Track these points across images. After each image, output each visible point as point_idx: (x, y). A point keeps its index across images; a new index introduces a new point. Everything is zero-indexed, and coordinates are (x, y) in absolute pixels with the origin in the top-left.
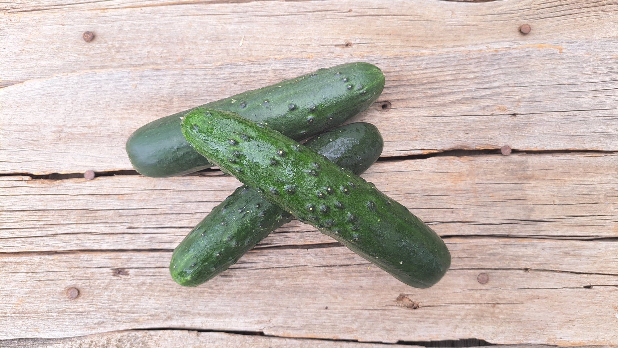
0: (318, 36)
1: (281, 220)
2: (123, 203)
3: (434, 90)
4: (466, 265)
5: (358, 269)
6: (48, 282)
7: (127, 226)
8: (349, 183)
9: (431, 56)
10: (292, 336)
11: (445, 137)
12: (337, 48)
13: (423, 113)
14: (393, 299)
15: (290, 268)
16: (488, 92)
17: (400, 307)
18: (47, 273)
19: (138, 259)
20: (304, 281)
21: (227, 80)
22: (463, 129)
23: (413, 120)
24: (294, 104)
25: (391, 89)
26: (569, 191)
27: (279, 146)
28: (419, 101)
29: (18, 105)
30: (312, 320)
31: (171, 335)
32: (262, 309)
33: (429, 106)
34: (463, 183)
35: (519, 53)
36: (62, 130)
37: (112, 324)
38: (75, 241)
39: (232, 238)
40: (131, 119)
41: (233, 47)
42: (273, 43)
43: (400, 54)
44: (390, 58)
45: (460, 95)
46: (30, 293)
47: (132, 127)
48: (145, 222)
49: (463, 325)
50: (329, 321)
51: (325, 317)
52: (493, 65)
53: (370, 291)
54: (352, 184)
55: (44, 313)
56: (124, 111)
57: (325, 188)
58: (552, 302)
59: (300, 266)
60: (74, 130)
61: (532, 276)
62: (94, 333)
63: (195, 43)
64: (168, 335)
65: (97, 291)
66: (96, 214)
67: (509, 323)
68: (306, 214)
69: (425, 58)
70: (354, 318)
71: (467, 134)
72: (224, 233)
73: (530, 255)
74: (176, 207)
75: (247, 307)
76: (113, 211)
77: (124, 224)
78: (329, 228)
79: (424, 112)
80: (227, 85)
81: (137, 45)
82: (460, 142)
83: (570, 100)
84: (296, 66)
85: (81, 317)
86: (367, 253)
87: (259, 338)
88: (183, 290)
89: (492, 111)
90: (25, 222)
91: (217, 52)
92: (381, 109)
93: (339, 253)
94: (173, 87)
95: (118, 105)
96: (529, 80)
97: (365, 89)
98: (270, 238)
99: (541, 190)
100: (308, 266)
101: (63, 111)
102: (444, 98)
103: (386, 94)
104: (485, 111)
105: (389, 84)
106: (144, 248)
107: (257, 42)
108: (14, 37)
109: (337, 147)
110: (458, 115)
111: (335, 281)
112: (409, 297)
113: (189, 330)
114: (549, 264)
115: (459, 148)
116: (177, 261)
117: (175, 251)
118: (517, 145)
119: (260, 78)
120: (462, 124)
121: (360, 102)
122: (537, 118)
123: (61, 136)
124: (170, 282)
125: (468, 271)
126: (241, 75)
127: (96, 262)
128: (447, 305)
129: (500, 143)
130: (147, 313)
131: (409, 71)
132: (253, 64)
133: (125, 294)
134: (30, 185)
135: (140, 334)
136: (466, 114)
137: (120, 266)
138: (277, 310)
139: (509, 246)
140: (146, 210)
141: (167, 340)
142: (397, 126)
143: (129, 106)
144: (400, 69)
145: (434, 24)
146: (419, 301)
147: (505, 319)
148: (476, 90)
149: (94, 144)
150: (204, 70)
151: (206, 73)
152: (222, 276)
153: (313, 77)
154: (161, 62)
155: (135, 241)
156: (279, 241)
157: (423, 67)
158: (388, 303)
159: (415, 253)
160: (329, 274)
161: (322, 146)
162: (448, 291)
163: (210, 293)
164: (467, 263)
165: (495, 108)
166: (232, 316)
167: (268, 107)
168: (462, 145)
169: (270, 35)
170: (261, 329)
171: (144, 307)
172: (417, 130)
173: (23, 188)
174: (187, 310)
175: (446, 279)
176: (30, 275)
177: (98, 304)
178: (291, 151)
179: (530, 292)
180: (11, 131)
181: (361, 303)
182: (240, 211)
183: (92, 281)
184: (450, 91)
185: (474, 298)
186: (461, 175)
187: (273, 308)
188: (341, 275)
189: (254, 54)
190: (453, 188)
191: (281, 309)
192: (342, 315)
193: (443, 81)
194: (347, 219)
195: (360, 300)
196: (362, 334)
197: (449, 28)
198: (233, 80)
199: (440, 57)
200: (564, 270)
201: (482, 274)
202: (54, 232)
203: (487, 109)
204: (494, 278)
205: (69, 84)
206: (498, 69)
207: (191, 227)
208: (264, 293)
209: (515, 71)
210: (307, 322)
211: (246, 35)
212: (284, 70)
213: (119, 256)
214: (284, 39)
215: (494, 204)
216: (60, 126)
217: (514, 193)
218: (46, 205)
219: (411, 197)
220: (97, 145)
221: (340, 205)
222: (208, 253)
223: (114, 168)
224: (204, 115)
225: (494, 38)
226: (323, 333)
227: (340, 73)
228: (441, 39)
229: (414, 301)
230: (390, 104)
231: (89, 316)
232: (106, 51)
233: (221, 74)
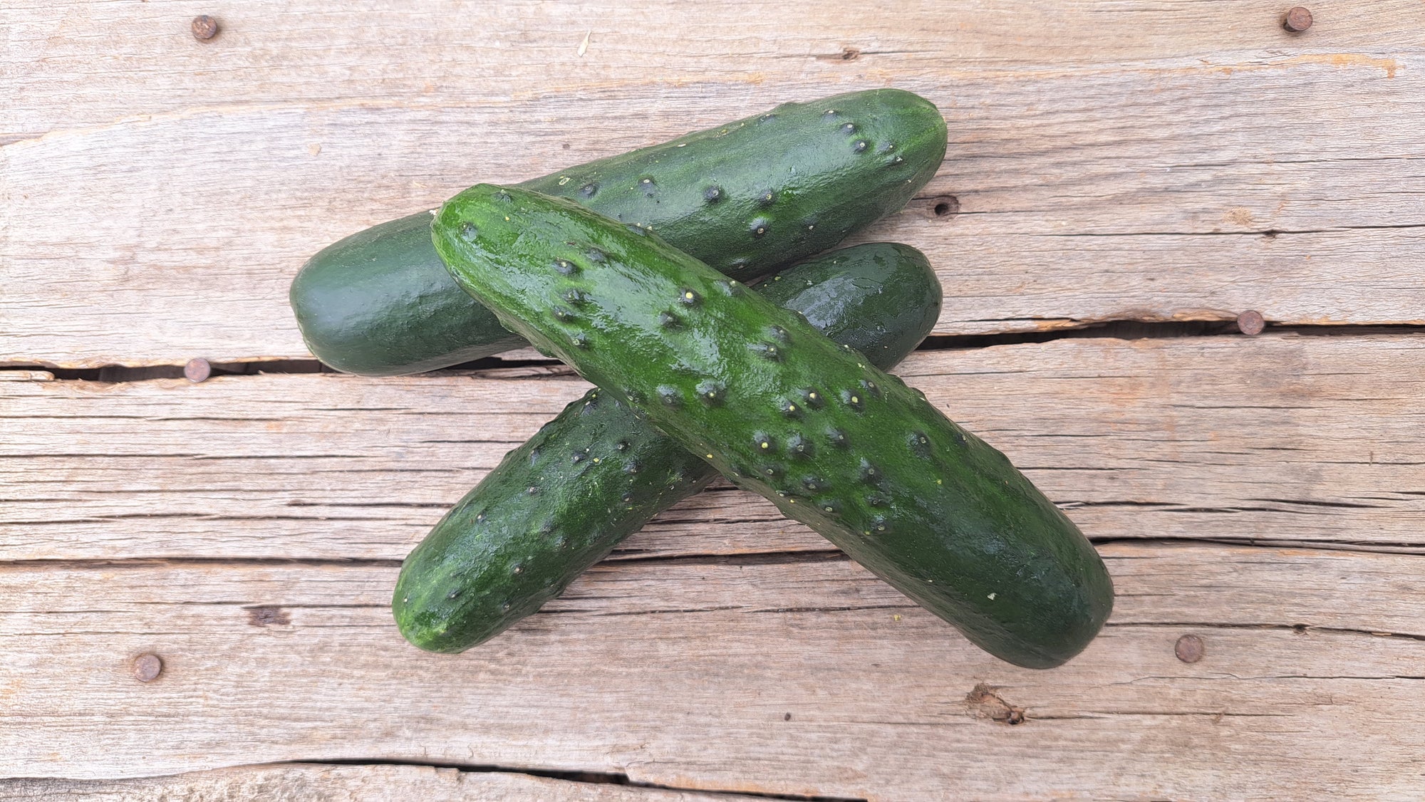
0: (775, 34)
1: (678, 486)
2: (281, 441)
3: (1068, 168)
4: (1146, 614)
5: (869, 619)
6: (87, 638)
7: (289, 500)
8: (863, 383)
9: (1062, 82)
10: (699, 787)
11: (1094, 288)
12: (822, 63)
13: (1041, 226)
14: (959, 699)
15: (696, 613)
16: (1206, 175)
17: (975, 717)
18: (85, 615)
19: (314, 584)
20: (731, 648)
21: (547, 138)
22: (1141, 268)
23: (1014, 242)
24: (717, 188)
25: (960, 165)
26: (1410, 429)
27: (684, 283)
28: (1031, 196)
29: (27, 192)
30: (752, 748)
31: (391, 779)
32: (622, 717)
33: (1055, 208)
34: (1139, 403)
35: (1285, 77)
36: (132, 258)
37: (244, 747)
38: (155, 535)
39: (554, 528)
40: (304, 231)
41: (562, 59)
42: (661, 49)
43: (985, 74)
44: (958, 86)
45: (1135, 182)
46: (40, 664)
47: (308, 250)
48: (332, 490)
49: (1138, 766)
50: (794, 751)
51: (784, 741)
52: (1216, 106)
53: (902, 676)
54: (872, 386)
55: (75, 714)
56: (289, 212)
57: (802, 393)
58: (1367, 713)
59: (721, 608)
60: (163, 257)
61: (1315, 644)
62: (197, 769)
63: (468, 48)
64: (384, 778)
65: (209, 664)
66: (213, 469)
67: (1256, 763)
68: (751, 460)
69: (1047, 87)
70: (858, 744)
71: (1152, 280)
72: (534, 514)
73: (1309, 592)
74: (412, 453)
75: (586, 709)
76: (254, 460)
77: (280, 494)
78: (809, 498)
79: (1044, 223)
80: (546, 150)
81: (324, 50)
82: (1134, 300)
83: (1415, 196)
84: (721, 103)
85: (165, 727)
86: (905, 567)
87: (615, 791)
88: (424, 664)
89: (1214, 223)
90: (34, 486)
91: (521, 70)
92: (932, 214)
93: (821, 578)
94: (412, 153)
95: (274, 196)
96: (1311, 147)
97: (900, 152)
98: (645, 536)
99: (1339, 426)
100: (741, 610)
101: (137, 211)
102: (1093, 187)
103: (946, 176)
104: (1198, 224)
105: (955, 153)
106: (329, 555)
107: (620, 46)
108: (23, 28)
109: (825, 299)
110: (1129, 232)
111: (809, 648)
112: (999, 693)
113: (438, 765)
114: (1360, 615)
115: (1130, 315)
116: (413, 584)
117: (404, 565)
118: (1278, 310)
119: (629, 133)
120: (1138, 255)
121: (885, 187)
122: (1330, 242)
123: (130, 273)
124: (392, 643)
125: (1152, 629)
126: (582, 125)
127: (207, 589)
128: (1096, 715)
129: (1235, 302)
130: (332, 721)
131: (1004, 119)
132: (614, 98)
133: (280, 672)
134: (48, 392)
135: (313, 773)
136: (1148, 229)
137: (267, 600)
138: (663, 721)
139: (1258, 567)
140: (335, 459)
141: (381, 790)
142: (972, 257)
143: (301, 199)
144: (983, 114)
145: (1066, 6)
146: (1025, 703)
147: (1245, 754)
148: (1176, 168)
149: (211, 293)
150: (488, 110)
151: (494, 118)
152: (523, 630)
153: (768, 123)
154: (383, 93)
155: (308, 536)
156: (669, 545)
157: (1041, 108)
158: (945, 708)
159: (1029, 573)
160: (795, 630)
161: (787, 299)
162: (1101, 681)
163: (492, 672)
164: (1148, 609)
165: (1222, 216)
166: (547, 731)
167: (651, 196)
168: (1140, 308)
169: (654, 29)
170: (620, 768)
171: (325, 705)
172: (1024, 267)
173: (30, 400)
174: (436, 715)
175: (1096, 649)
176: (42, 618)
177: (210, 694)
178: (716, 295)
179: (1309, 687)
180: (8, 259)
181: (876, 705)
182: (577, 458)
183: (195, 638)
184: (1110, 170)
185: (1165, 699)
186: (1134, 382)
187: (651, 715)
188: (825, 635)
189: (613, 77)
190: (1115, 417)
191: (673, 718)
192: (829, 735)
193: (1092, 145)
194: (856, 476)
195: (874, 699)
196: (878, 785)
197: (1105, 16)
198: (560, 138)
199: (1084, 84)
200: (1398, 632)
201: (1187, 636)
202: (105, 512)
203: (1203, 217)
204: (1219, 648)
205: (154, 143)
206: (1231, 116)
207: (449, 506)
208: (628, 675)
209: (1275, 124)
210: (737, 751)
211: (596, 30)
212: (688, 113)
213: (266, 575)
214: (690, 40)
215: (1219, 458)
216: (128, 248)
217: (1269, 432)
218: (88, 443)
219: (1006, 439)
220: (219, 294)
221: (841, 437)
222: (491, 564)
223: (259, 353)
224: (493, 199)
225: (1219, 42)
226: (779, 780)
227: (837, 113)
228: (1084, 42)
229: (1011, 703)
230: (957, 202)
231: (188, 726)
232: (247, 64)
233: (531, 123)
